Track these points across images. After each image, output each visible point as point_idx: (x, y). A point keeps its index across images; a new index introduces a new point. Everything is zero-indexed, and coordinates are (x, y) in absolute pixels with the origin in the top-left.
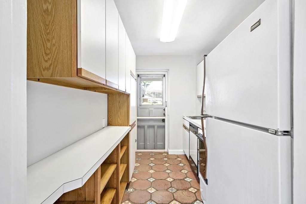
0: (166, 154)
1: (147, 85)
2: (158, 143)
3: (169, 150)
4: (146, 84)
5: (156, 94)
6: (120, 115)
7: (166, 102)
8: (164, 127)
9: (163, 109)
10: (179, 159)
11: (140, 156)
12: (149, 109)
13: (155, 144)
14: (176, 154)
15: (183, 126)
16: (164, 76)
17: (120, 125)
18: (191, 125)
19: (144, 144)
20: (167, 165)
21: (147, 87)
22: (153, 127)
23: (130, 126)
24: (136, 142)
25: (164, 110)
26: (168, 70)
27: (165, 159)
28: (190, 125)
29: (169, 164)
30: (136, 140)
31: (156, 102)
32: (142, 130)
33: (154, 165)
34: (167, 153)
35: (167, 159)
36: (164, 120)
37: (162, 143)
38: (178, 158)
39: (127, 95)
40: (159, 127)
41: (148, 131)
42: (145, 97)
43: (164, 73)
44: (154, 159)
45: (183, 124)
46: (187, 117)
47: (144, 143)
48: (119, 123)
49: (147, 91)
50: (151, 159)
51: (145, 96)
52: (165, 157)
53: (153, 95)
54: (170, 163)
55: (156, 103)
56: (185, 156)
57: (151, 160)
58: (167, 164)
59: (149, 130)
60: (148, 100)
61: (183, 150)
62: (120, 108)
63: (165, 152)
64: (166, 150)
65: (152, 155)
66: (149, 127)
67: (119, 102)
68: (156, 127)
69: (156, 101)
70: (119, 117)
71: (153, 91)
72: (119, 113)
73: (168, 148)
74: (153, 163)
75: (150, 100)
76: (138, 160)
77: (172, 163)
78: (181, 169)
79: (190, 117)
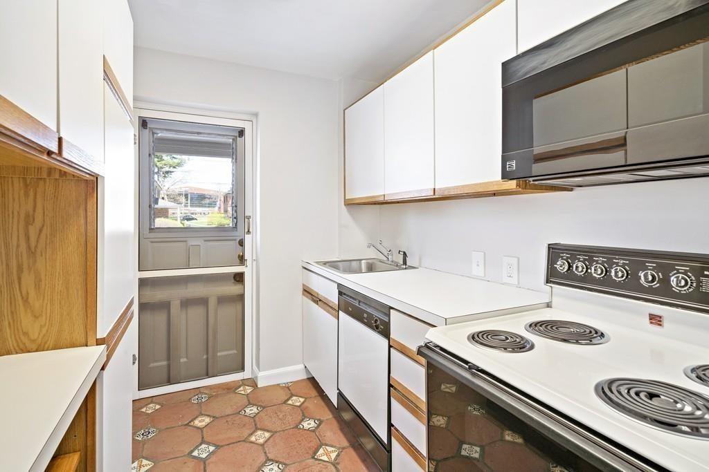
0: (249, 390)
1: (167, 172)
2: (219, 354)
3: (261, 374)
4: (163, 170)
5: (192, 199)
6: (32, 294)
7: (249, 218)
8: (241, 298)
9: (235, 240)
10: (297, 401)
11: (152, 418)
12: (185, 241)
13: (207, 359)
14: (283, 381)
15: (305, 290)
16: (241, 133)
17: (34, 347)
18: (342, 291)
19: (169, 366)
20: (261, 437)
21: (166, 180)
22: (203, 301)
23: (99, 342)
24: (134, 363)
25: (241, 243)
26: (256, 115)
27: (248, 410)
28: (340, 293)
29: (268, 431)
30: (134, 356)
31: (194, 216)
32: (161, 318)
33: (213, 453)
34: (252, 382)
35: (255, 410)
36: (239, 278)
37: (235, 352)
38: (292, 395)
39: (79, 179)
40: (222, 300)
41: (184, 316)
42: (162, 204)
43: (240, 124)
44: (207, 420)
45: (304, 285)
46: (317, 263)
47: (169, 359)
48: (26, 334)
49: (166, 188)
50: (197, 423)
51: (160, 201)
52: (250, 404)
53: (183, 199)
54: (270, 428)
55: (193, 219)
56: (310, 385)
57: (198, 428)
58: (259, 432)
59: (187, 314)
60: (170, 211)
61: (302, 366)
62: (32, 253)
63: (244, 382)
64: (246, 374)
65: (200, 404)
66: (186, 303)
67: (29, 220)
68: (212, 303)
69: (192, 214)
70: (26, 300)
71: (183, 190)
72: (28, 280)
73: (255, 367)
74: (208, 443)
75: (174, 212)
76: (144, 442)
77: (277, 426)
78: (314, 444)
79: (325, 263)
